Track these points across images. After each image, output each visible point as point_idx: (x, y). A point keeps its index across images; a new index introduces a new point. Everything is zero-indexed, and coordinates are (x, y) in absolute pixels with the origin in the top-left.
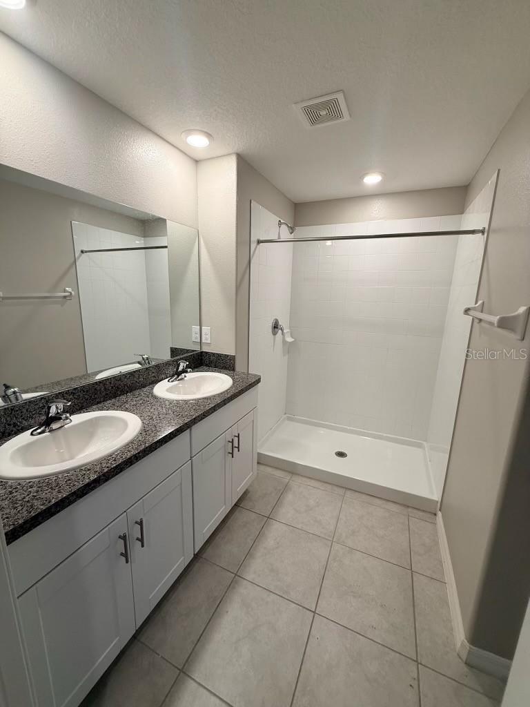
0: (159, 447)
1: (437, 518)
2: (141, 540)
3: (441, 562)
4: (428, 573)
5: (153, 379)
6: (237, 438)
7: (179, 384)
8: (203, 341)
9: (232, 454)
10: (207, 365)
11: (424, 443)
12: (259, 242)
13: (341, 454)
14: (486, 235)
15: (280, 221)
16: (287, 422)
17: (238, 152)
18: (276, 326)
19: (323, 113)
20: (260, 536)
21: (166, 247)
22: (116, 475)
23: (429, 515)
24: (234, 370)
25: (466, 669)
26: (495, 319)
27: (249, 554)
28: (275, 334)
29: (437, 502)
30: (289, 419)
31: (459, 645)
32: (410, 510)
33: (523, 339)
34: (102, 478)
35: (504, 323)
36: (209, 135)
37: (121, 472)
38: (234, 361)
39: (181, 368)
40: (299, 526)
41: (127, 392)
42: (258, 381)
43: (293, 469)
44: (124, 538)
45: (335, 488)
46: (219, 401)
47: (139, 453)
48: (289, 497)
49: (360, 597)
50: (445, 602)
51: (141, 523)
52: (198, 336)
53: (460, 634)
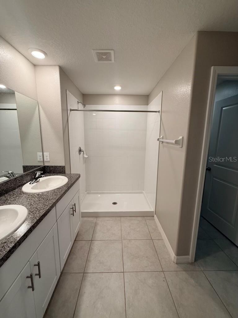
0: (44, 218)
1: (155, 217)
2: (39, 275)
3: (160, 233)
4: (157, 238)
5: (19, 184)
6: (74, 206)
7: (37, 184)
8: (45, 160)
9: (73, 214)
10: (48, 173)
11: (143, 191)
12: (71, 110)
13: (115, 203)
14: (160, 113)
15: (78, 101)
16: (87, 195)
17: (60, 65)
18: (80, 151)
19: (104, 57)
20: (90, 250)
21: (16, 109)
22: (24, 240)
23: (151, 217)
24: (65, 173)
25: (176, 265)
26: (174, 142)
27: (87, 260)
28: (80, 154)
29: (153, 211)
30: (88, 193)
31: (173, 258)
32: (145, 217)
33: (182, 147)
34: (17, 244)
35: (177, 142)
36: (45, 53)
37: (26, 238)
38: (65, 168)
39: (37, 176)
40: (107, 239)
41: (4, 194)
42: (79, 177)
43: (96, 215)
44: (31, 277)
45: (117, 218)
46: (66, 189)
47: (35, 224)
48: (98, 228)
49: (138, 258)
50: (165, 246)
51: (38, 265)
52: (42, 158)
53: (172, 255)
